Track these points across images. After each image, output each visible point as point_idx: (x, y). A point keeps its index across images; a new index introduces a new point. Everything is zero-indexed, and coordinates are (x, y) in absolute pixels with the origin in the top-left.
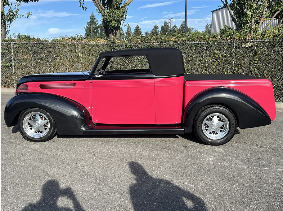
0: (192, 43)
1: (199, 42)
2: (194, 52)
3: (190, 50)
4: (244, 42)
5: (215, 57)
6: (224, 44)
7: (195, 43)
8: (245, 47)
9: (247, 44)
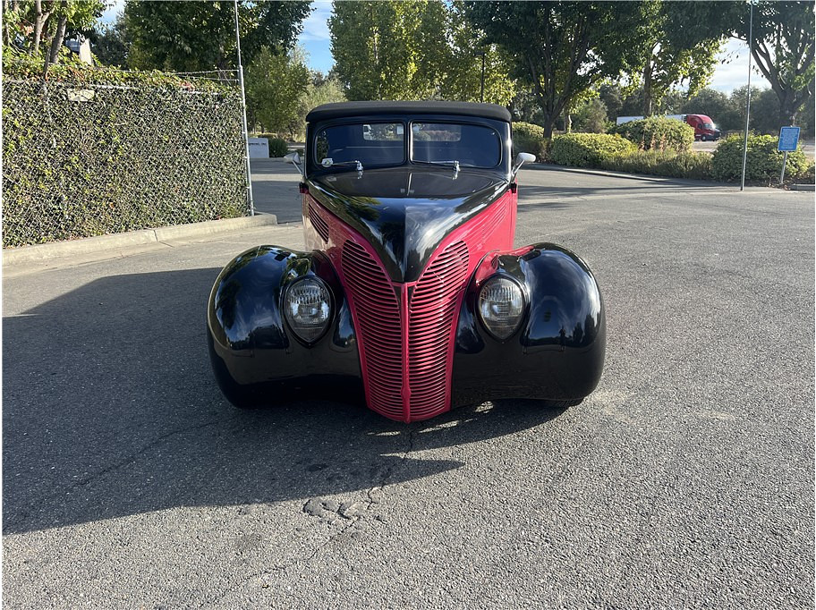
4: (72, 88)
6: (17, 89)
8: (77, 102)
9: (81, 92)
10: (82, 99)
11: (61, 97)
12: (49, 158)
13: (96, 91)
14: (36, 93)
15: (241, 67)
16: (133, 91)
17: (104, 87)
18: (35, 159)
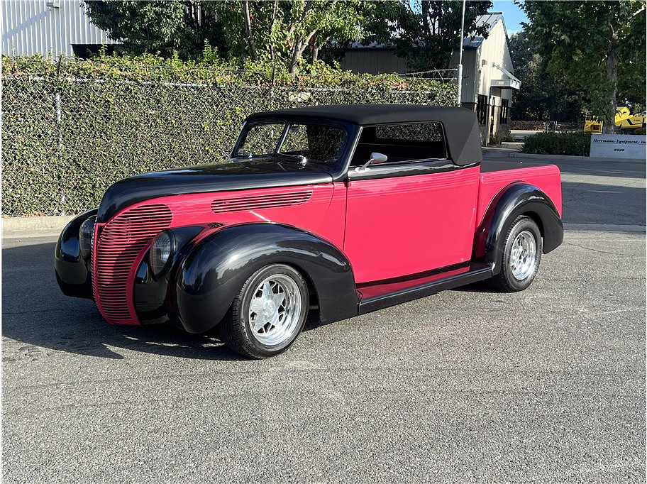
0: (177, 85)
1: (194, 85)
2: (182, 108)
3: (174, 103)
4: (293, 91)
5: (234, 120)
6: (250, 93)
7: (183, 84)
8: (294, 103)
9: (299, 94)
10: (299, 100)
11: (283, 98)
12: (265, 145)
13: (312, 94)
14: (264, 95)
15: (461, 65)
16: (343, 93)
17: (319, 89)
18: (254, 146)
